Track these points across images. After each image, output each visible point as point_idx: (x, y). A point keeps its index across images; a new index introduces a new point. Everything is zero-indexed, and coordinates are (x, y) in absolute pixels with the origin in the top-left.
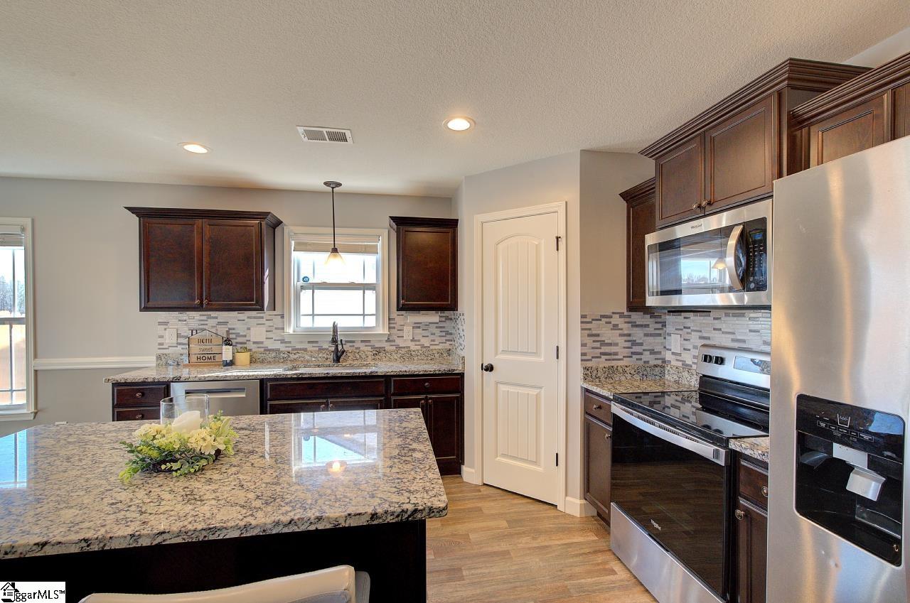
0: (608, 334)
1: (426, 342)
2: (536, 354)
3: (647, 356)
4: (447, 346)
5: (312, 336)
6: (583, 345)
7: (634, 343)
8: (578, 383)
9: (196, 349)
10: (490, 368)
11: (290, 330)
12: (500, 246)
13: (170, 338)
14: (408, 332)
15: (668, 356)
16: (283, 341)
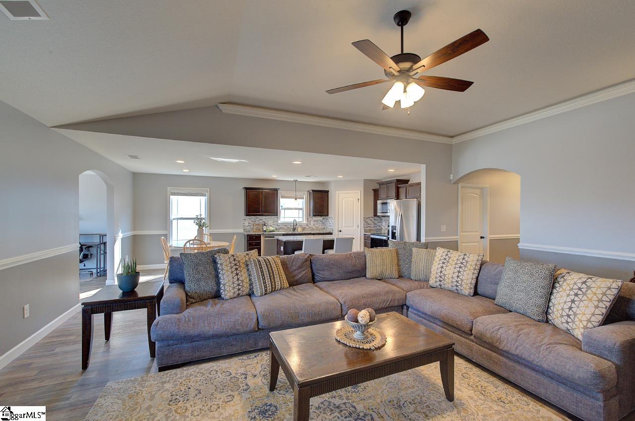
0: (370, 222)
1: (317, 226)
2: (353, 227)
3: (378, 227)
4: (323, 227)
5: (285, 224)
6: (364, 224)
7: (375, 224)
8: (363, 233)
9: (255, 227)
10: (340, 231)
11: (279, 222)
12: (344, 200)
13: (246, 224)
14: (312, 223)
15: (383, 227)
16: (277, 225)
